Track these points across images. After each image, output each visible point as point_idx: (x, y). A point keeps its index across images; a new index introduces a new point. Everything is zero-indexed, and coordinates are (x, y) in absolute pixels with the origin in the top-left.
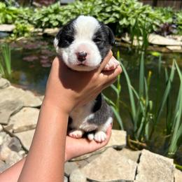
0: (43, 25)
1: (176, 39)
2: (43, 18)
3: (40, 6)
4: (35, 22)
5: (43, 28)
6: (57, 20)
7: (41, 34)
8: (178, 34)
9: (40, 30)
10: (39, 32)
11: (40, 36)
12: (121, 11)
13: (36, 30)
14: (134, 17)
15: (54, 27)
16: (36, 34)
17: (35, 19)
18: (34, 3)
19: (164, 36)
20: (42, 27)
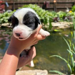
0: (1, 22)
1: (60, 23)
2: (0, 19)
6: (7, 19)
14: (43, 16)
15: (6, 23)
19: (55, 22)
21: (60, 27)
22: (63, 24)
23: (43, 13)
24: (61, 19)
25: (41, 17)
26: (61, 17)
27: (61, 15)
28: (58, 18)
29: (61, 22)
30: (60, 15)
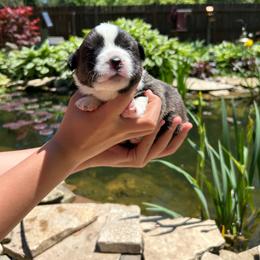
0: (26, 73)
1: (218, 81)
2: (25, 64)
6: (46, 65)
8: (220, 75)
13: (14, 83)
16: (13, 89)
18: (8, 44)
23: (162, 45)
24: (221, 68)
25: (154, 61)
26: (221, 60)
27: (223, 55)
28: (212, 64)
30: (219, 54)
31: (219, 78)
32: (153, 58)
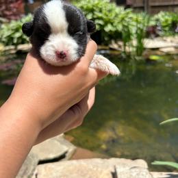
0: (15, 41)
1: (165, 41)
2: (13, 34)
3: (8, 21)
4: (4, 40)
5: (16, 45)
7: (13, 52)
9: (12, 47)
10: (10, 50)
11: (12, 54)
12: (105, 17)
13: (7, 48)
14: (119, 23)
16: (7, 53)
17: (5, 36)
19: (152, 39)
20: (13, 44)
21: (165, 50)
22: (172, 42)
23: (120, 14)
24: (165, 31)
25: (115, 27)
26: (165, 24)
27: (167, 21)
28: (159, 28)
29: (167, 36)
30: (162, 20)
31: (165, 38)
32: (114, 24)
